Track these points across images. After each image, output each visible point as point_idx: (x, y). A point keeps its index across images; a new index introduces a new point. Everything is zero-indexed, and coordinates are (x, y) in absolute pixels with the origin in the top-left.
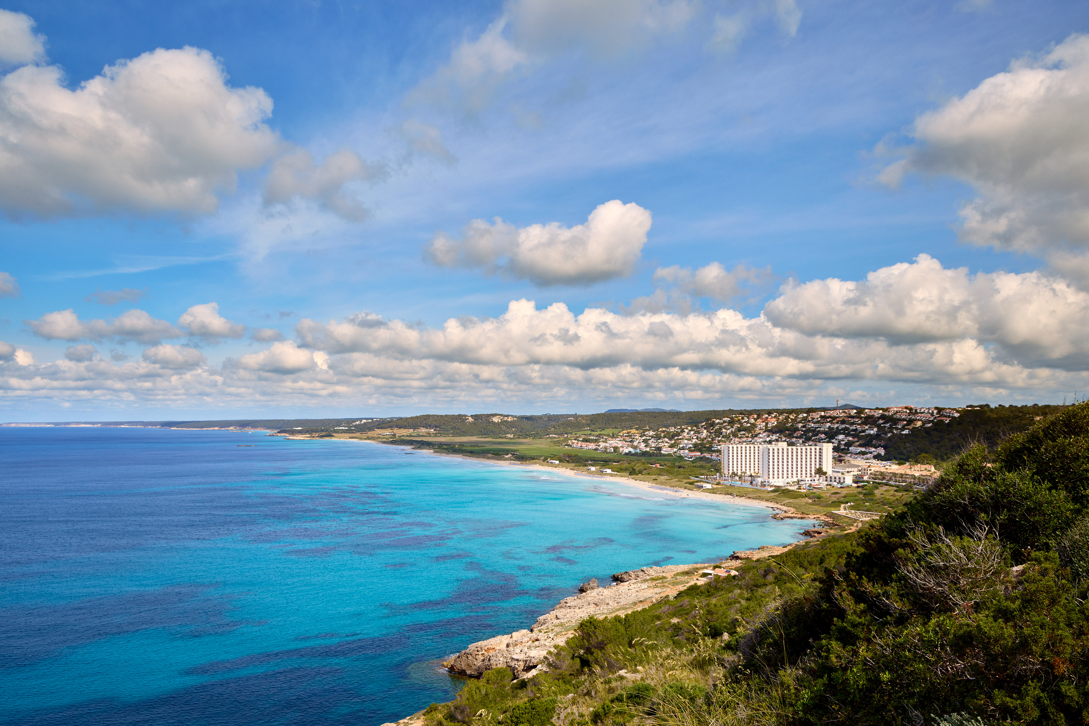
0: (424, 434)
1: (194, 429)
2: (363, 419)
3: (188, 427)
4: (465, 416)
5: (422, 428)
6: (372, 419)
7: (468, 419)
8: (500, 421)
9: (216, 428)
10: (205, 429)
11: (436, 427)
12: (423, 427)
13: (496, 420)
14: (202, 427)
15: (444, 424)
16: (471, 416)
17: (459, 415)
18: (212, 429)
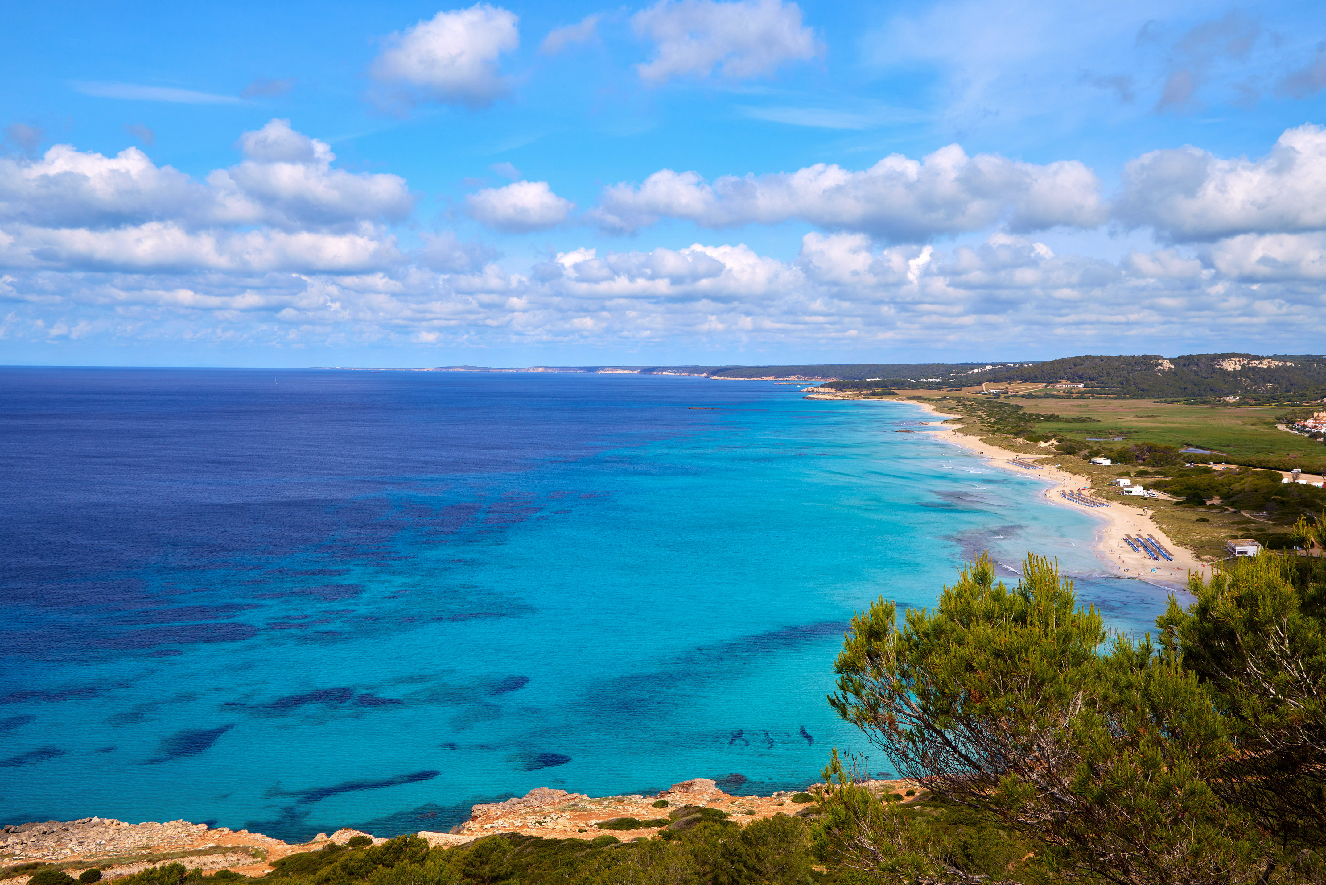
0: (1061, 393)
1: (740, 379)
2: (987, 364)
3: (734, 376)
4: (1156, 358)
5: (1065, 382)
6: (1003, 364)
7: (1161, 364)
8: (1239, 368)
9: (771, 378)
10: (755, 379)
11: (1092, 380)
12: (1068, 380)
13: (1229, 366)
14: (751, 376)
15: (1108, 374)
16: (1170, 359)
17: (1145, 357)
18: (765, 379)
